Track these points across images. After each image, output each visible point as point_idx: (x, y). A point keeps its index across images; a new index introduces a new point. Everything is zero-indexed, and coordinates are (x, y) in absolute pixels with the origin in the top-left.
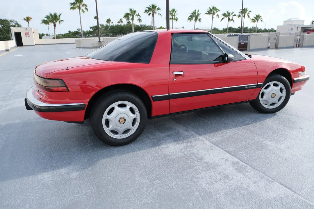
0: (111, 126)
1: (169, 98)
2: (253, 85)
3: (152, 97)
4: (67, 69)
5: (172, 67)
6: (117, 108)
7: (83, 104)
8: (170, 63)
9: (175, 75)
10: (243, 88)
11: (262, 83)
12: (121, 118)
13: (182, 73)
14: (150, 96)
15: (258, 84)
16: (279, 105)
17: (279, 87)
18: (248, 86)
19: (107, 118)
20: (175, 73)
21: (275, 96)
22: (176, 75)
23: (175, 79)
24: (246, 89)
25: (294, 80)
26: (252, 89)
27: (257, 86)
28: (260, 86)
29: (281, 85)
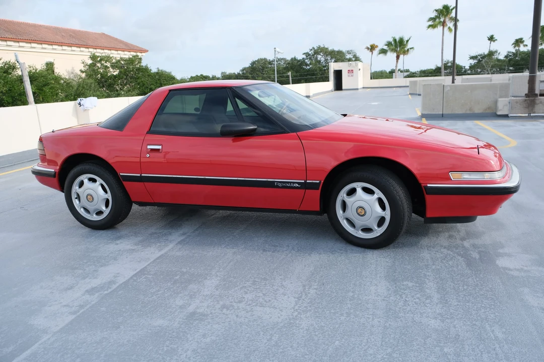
0: (81, 202)
1: (142, 179)
2: (294, 183)
3: (120, 175)
4: (53, 132)
5: (148, 138)
6: (86, 182)
7: (53, 170)
8: (150, 132)
9: (150, 149)
10: (271, 185)
11: (318, 181)
12: (88, 195)
13: (160, 147)
14: (118, 174)
15: (306, 181)
17: (376, 196)
18: (280, 182)
19: (77, 191)
20: (149, 147)
21: (366, 212)
22: (152, 150)
23: (148, 155)
24: (277, 187)
25: (426, 188)
26: (292, 190)
27: (305, 186)
28: (313, 186)
29: (378, 194)
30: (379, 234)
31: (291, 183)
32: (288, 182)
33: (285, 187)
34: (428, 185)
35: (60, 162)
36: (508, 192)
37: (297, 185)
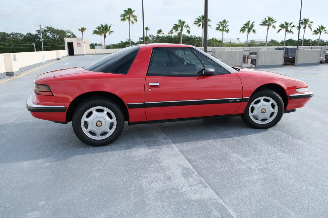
0: (89, 128)
1: (144, 106)
2: (237, 99)
3: (127, 104)
4: (54, 77)
5: (149, 78)
6: (95, 112)
7: (64, 107)
8: (148, 74)
9: (151, 85)
10: (226, 101)
11: (248, 98)
12: (98, 122)
13: (158, 84)
14: (125, 104)
15: (242, 98)
16: (270, 121)
17: (271, 103)
18: (230, 100)
19: (85, 120)
20: (150, 84)
21: (266, 111)
23: (150, 90)
24: (229, 102)
25: (289, 97)
26: (236, 103)
27: (242, 101)
28: (245, 100)
29: (272, 101)
30: (271, 121)
31: (236, 99)
32: (234, 99)
33: (233, 102)
34: (291, 95)
35: (71, 99)
36: (309, 97)
37: (239, 100)
